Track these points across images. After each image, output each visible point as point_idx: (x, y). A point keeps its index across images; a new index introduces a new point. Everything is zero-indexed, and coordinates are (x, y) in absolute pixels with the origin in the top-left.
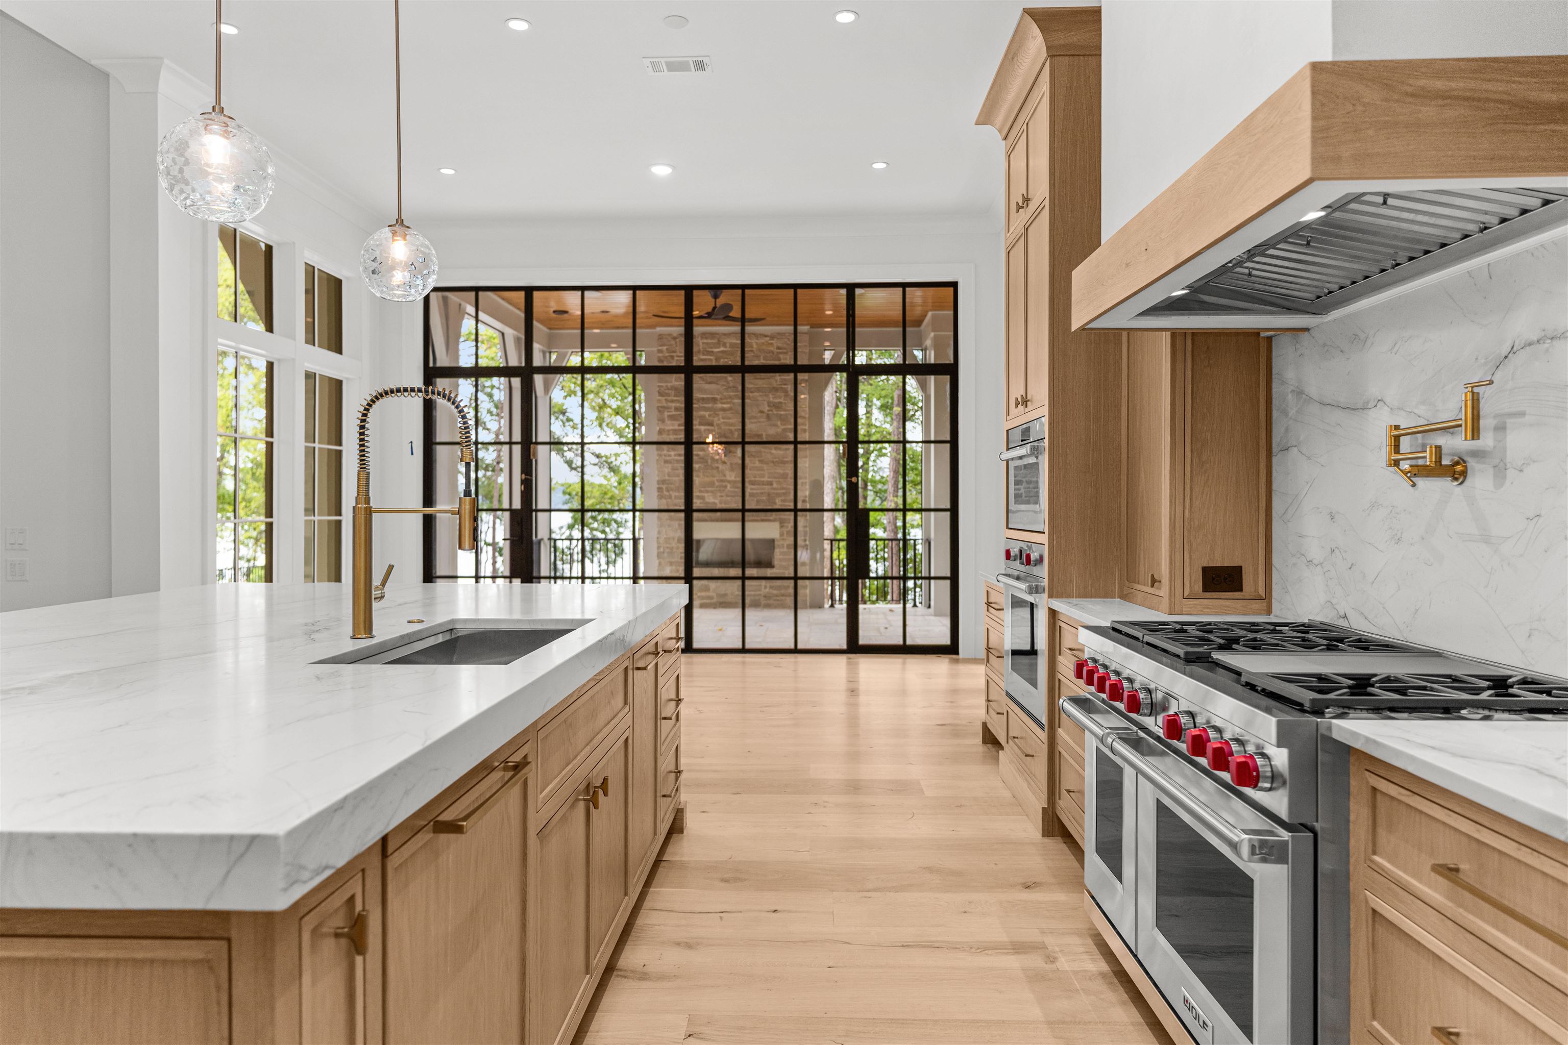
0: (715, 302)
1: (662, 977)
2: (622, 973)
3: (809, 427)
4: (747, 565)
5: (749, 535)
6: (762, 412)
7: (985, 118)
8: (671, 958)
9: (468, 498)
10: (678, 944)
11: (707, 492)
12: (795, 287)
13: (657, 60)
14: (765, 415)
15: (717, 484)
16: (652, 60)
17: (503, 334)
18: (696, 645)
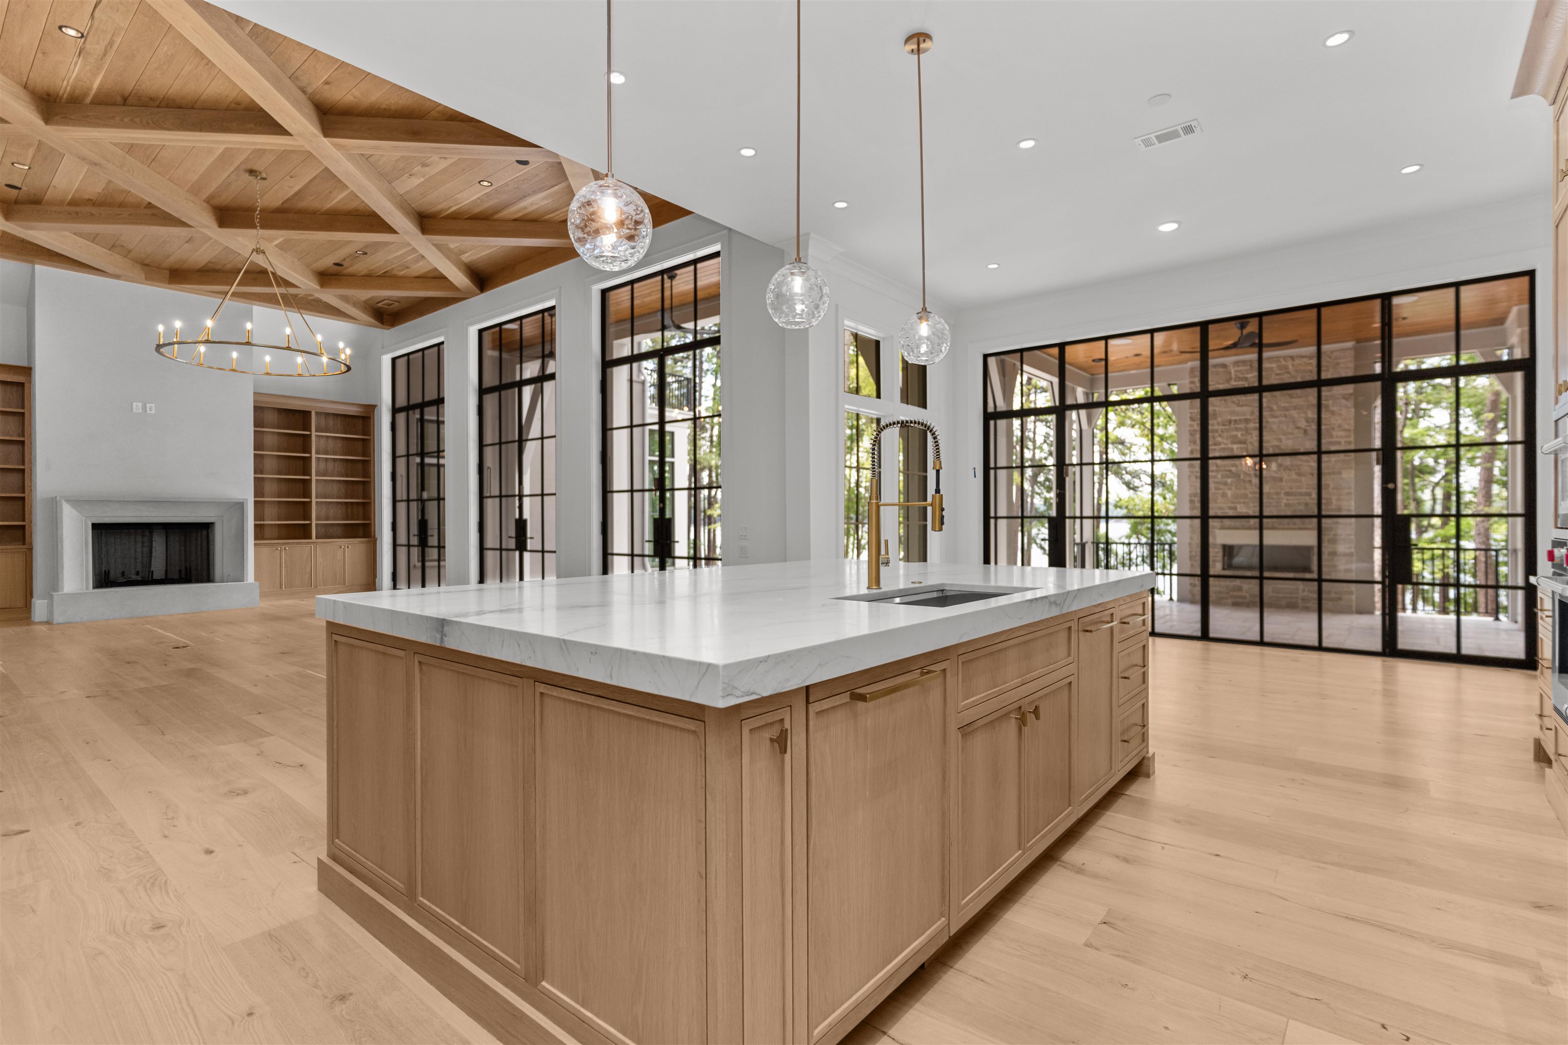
0: (1242, 333)
1: (1096, 876)
2: (1064, 864)
3: (1355, 439)
4: (1264, 569)
5: (1266, 542)
6: (1298, 428)
7: (1522, 88)
8: (1108, 865)
9: (938, 495)
10: (1118, 857)
11: (1240, 503)
12: (1319, 306)
13: (1147, 137)
14: (1302, 431)
15: (1250, 496)
16: (1143, 138)
17: (1051, 383)
18: (1212, 635)
